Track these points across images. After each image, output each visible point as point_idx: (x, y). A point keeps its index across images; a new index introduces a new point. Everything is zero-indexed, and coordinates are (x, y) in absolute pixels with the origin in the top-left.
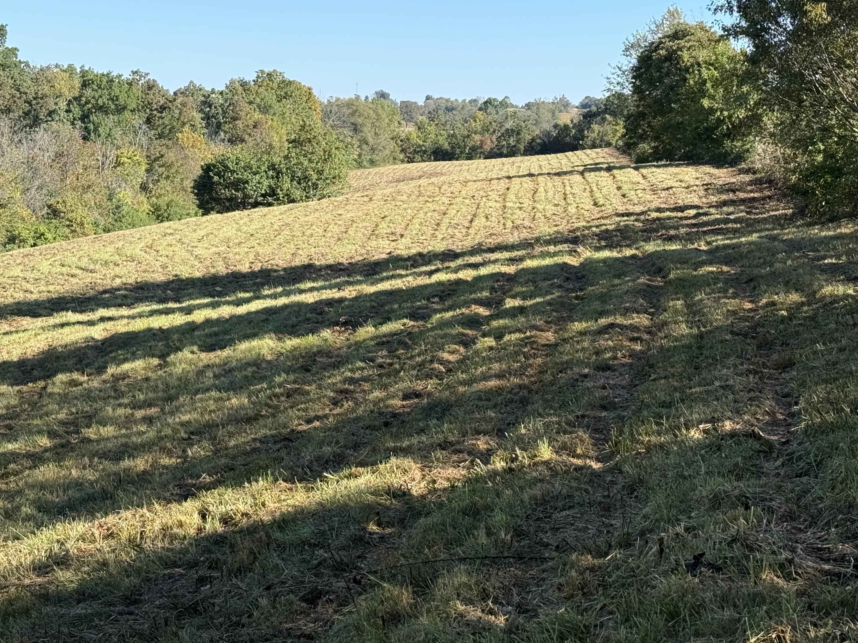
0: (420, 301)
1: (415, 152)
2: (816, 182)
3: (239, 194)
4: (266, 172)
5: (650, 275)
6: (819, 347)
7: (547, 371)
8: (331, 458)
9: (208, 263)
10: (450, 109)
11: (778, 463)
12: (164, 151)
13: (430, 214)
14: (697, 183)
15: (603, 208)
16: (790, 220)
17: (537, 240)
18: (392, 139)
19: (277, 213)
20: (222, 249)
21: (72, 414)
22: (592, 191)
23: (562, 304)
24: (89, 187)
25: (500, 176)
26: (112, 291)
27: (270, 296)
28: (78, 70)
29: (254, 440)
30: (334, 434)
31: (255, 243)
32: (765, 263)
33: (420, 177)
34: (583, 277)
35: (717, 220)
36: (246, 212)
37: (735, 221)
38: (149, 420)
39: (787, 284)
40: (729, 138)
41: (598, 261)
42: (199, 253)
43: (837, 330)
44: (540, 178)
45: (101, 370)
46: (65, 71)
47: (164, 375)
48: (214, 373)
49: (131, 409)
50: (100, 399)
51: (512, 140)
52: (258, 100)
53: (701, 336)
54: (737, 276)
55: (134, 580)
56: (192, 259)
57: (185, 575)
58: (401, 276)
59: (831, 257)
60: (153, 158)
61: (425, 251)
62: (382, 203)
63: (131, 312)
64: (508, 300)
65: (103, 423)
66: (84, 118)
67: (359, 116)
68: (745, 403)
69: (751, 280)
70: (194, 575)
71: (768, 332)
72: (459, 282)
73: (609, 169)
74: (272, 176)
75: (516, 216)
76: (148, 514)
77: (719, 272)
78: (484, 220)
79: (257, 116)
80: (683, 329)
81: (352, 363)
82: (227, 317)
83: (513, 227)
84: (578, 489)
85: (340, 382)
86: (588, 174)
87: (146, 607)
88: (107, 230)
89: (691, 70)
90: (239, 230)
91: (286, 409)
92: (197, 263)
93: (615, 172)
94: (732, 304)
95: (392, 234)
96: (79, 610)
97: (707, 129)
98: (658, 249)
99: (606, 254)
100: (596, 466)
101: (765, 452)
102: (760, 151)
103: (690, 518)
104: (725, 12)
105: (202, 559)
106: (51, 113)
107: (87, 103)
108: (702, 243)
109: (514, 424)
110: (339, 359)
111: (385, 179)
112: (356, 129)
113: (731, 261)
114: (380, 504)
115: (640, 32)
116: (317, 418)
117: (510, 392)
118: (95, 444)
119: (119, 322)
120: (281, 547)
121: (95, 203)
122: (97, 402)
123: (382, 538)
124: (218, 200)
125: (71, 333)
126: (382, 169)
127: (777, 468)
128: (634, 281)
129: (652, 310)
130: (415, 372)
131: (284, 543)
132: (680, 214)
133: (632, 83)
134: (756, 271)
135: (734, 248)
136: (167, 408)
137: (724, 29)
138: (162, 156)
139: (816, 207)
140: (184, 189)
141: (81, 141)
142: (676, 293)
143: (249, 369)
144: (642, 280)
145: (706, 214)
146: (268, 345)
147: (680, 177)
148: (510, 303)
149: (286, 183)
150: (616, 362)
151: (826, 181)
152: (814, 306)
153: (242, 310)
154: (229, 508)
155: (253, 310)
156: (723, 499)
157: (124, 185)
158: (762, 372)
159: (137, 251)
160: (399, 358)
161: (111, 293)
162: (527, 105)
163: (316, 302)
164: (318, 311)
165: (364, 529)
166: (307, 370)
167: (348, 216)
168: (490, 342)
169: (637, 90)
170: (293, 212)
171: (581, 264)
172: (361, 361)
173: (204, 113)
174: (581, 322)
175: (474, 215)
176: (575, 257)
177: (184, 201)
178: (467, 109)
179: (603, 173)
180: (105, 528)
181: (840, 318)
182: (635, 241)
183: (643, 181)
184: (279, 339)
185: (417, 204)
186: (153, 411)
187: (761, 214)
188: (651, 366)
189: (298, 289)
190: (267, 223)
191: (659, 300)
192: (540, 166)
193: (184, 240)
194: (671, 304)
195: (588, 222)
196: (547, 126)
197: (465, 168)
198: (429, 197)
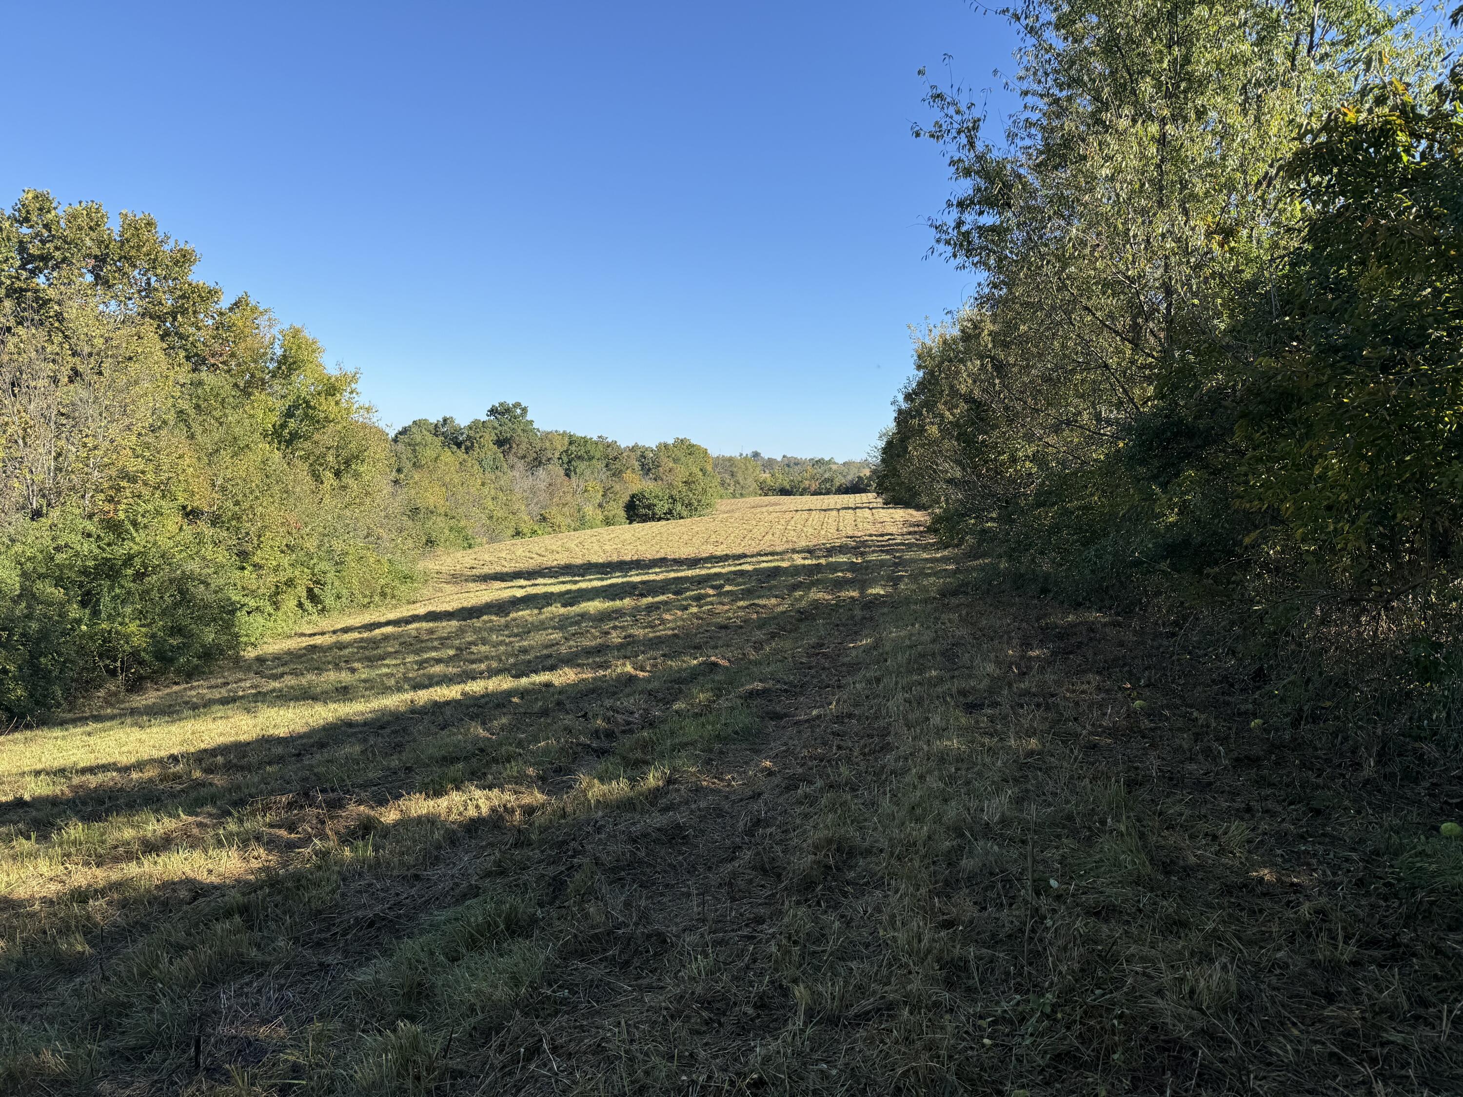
1: (769, 490)
3: (651, 513)
4: (667, 500)
12: (614, 484)
18: (755, 481)
22: (838, 522)
24: (566, 504)
26: (550, 568)
28: (568, 434)
33: (771, 505)
34: (778, 575)
35: (898, 543)
36: (654, 523)
37: (906, 545)
38: (508, 644)
44: (814, 512)
46: (560, 434)
47: (533, 619)
48: (557, 619)
49: (505, 637)
51: (828, 485)
52: (673, 455)
60: (607, 488)
63: (550, 581)
66: (569, 463)
67: (735, 466)
74: (671, 502)
83: (787, 541)
86: (842, 511)
107: (571, 454)
111: (743, 506)
121: (569, 514)
124: (638, 516)
138: (613, 487)
140: (620, 508)
141: (565, 477)
157: (588, 503)
159: (573, 544)
162: (843, 463)
173: (641, 462)
175: (767, 533)
177: (620, 515)
178: (805, 464)
179: (850, 511)
183: (870, 517)
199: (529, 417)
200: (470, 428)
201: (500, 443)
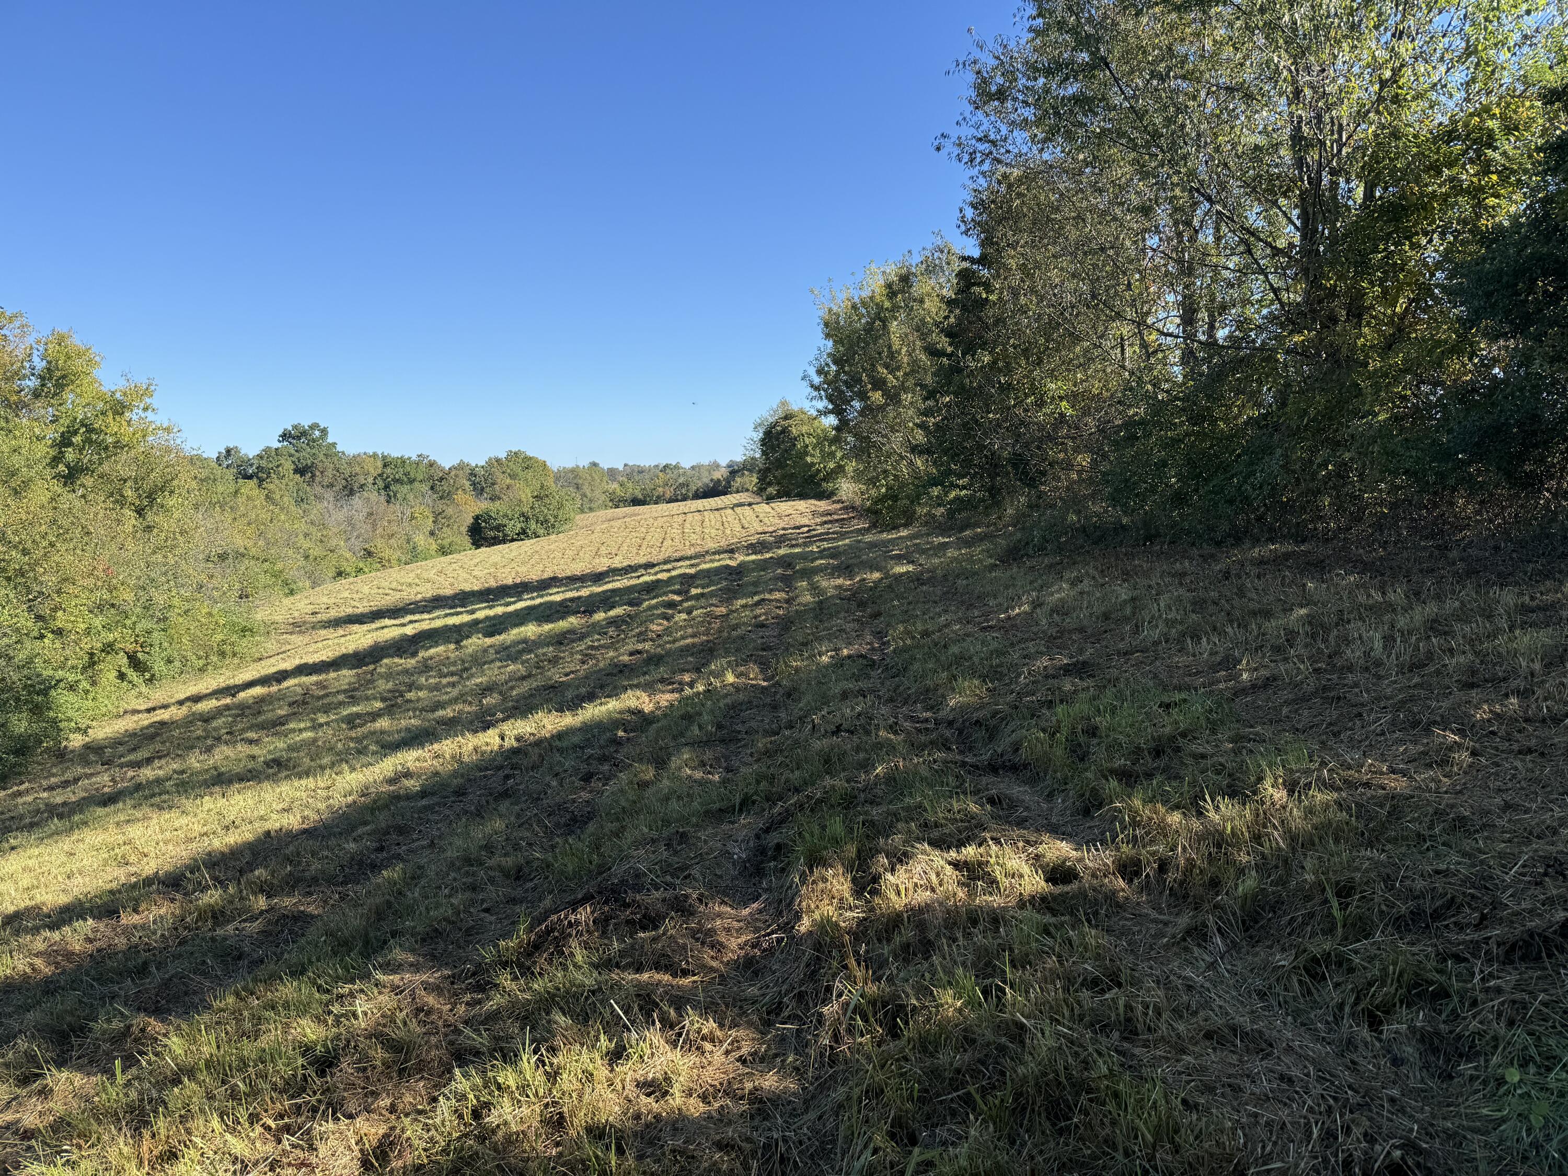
0: (634, 594)
1: (620, 501)
2: (882, 505)
3: (500, 534)
4: (518, 518)
5: (783, 568)
6: (896, 603)
7: (724, 631)
8: (586, 695)
9: (483, 580)
10: (641, 471)
11: (879, 671)
12: (445, 507)
13: (633, 540)
14: (808, 511)
15: (748, 530)
16: (868, 530)
17: (707, 552)
18: (603, 493)
19: (529, 545)
20: (492, 571)
21: (396, 685)
22: (740, 519)
23: (729, 590)
24: (393, 535)
26: (416, 603)
27: (529, 599)
28: (380, 456)
29: (530, 689)
30: (585, 680)
31: (515, 565)
32: (855, 556)
33: (624, 517)
34: (741, 572)
35: (822, 533)
36: (506, 545)
37: (833, 533)
38: (453, 685)
39: (871, 567)
40: (825, 481)
41: (749, 562)
42: (476, 574)
43: (905, 592)
44: (705, 513)
45: (414, 654)
46: (371, 456)
47: (460, 654)
48: (496, 650)
49: (439, 678)
50: (415, 673)
51: (684, 490)
52: (509, 471)
53: (821, 602)
54: (839, 565)
55: (460, 781)
56: (471, 578)
57: (495, 775)
58: (619, 580)
59: (896, 550)
60: (437, 513)
61: (632, 564)
62: (601, 534)
63: (430, 616)
65: (420, 688)
66: (386, 487)
67: (580, 479)
68: (854, 638)
69: (848, 567)
70: (501, 773)
71: (863, 596)
72: (658, 581)
73: (750, 504)
74: (523, 521)
75: (691, 538)
76: (463, 741)
77: (827, 564)
78: (671, 542)
79: (508, 481)
80: (809, 598)
81: (591, 636)
82: (501, 614)
83: (690, 545)
84: (755, 697)
85: (585, 649)
86: (737, 508)
87: (471, 797)
88: (407, 563)
89: (798, 439)
90: (502, 557)
91: (550, 669)
93: (754, 506)
94: (840, 581)
95: (610, 554)
96: (424, 802)
97: (811, 476)
98: (787, 552)
99: (753, 557)
100: (765, 684)
101: (870, 665)
102: (845, 488)
103: (829, 706)
104: (818, 400)
105: (506, 763)
106: (362, 486)
107: (387, 478)
108: (815, 547)
109: (706, 664)
110: (582, 635)
111: (600, 519)
112: (578, 487)
113: (834, 556)
114: (624, 719)
115: (763, 415)
116: (572, 672)
117: (701, 645)
118: (416, 703)
119: (423, 623)
120: (560, 750)
121: (398, 546)
122: (413, 676)
123: (628, 739)
124: (485, 539)
125: (389, 632)
126: (598, 513)
127: (878, 674)
128: (773, 572)
129: (787, 589)
130: (636, 638)
131: (562, 748)
132: (798, 531)
133: (761, 449)
134: (850, 562)
135: (835, 549)
136: (464, 676)
137: (818, 411)
138: (444, 511)
139: (883, 521)
140: (460, 533)
141: (385, 504)
142: (802, 578)
143: (520, 646)
144: (779, 571)
145: (814, 530)
146: (532, 630)
147: (796, 507)
148: (694, 591)
149: (533, 525)
150: (768, 622)
151: (888, 504)
152: (890, 579)
153: (511, 608)
154: (520, 731)
155: (519, 608)
156: (849, 693)
157: (418, 532)
158: (862, 620)
159: (431, 575)
160: (623, 631)
162: (691, 467)
163: (562, 600)
164: (564, 605)
165: (616, 734)
166: (561, 643)
167: (578, 544)
168: (684, 616)
169: (764, 453)
170: (540, 543)
171: (738, 565)
172: (598, 635)
173: (471, 481)
174: (742, 599)
175: (664, 539)
176: (733, 560)
177: (461, 541)
178: (652, 471)
179: (746, 507)
180: (433, 752)
181: (906, 585)
182: (771, 549)
183: (772, 511)
184: (539, 626)
185: (624, 534)
186: (455, 679)
187: (849, 528)
188: (792, 622)
189: (548, 593)
190: (522, 552)
191: (791, 583)
192: (704, 506)
193: (465, 566)
194: (799, 584)
195: (739, 539)
196: (706, 480)
197: (653, 509)
198: (633, 529)
199: (330, 439)
200: (260, 457)
201: (300, 471)
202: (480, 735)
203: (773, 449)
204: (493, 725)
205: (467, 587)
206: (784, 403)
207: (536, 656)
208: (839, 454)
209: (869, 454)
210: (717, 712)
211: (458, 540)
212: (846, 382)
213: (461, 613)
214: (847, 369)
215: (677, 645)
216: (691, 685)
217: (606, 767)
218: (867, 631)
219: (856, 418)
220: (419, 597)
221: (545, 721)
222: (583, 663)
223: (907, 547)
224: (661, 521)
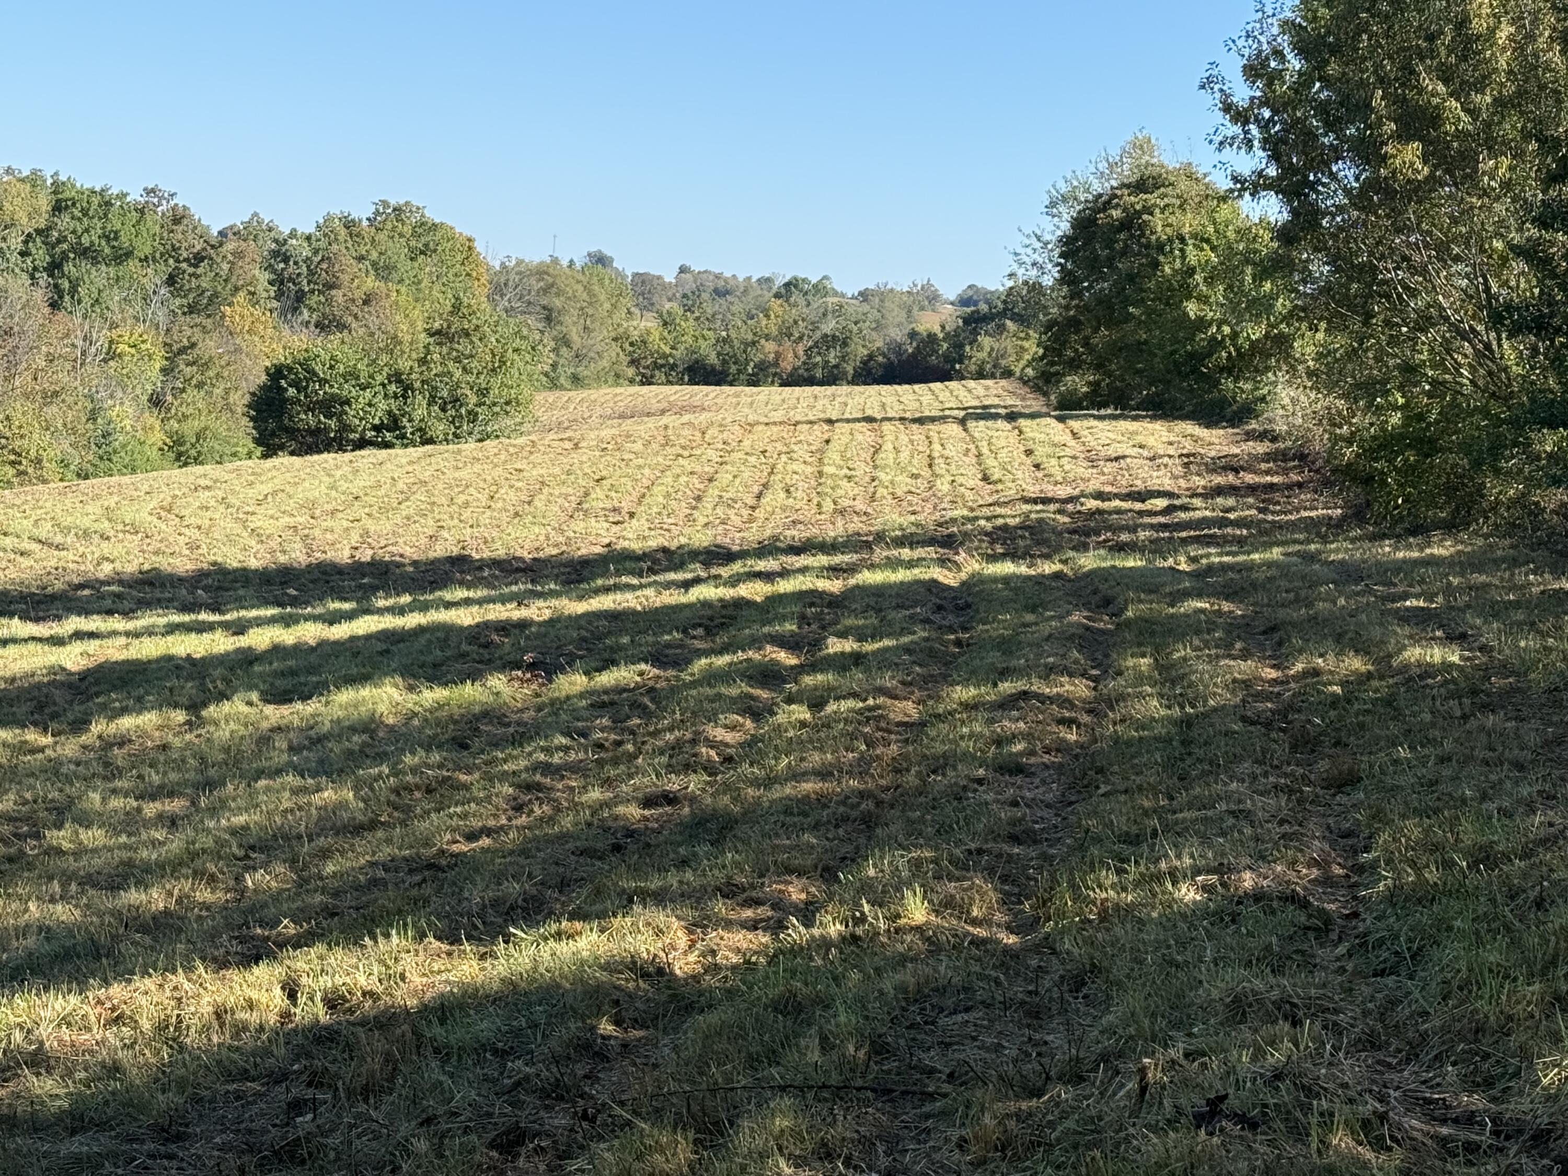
0: (670, 633)
1: (656, 366)
2: (1389, 461)
3: (333, 423)
4: (384, 385)
5: (1089, 610)
6: (1403, 752)
7: (908, 770)
8: (520, 902)
9: (274, 544)
10: (721, 293)
11: (1341, 950)
12: (197, 336)
13: (683, 479)
14: (1171, 452)
15: (1000, 487)
16: (1336, 527)
17: (880, 537)
18: (615, 339)
19: (404, 461)
20: (301, 520)
21: (25, 802)
22: (979, 455)
23: (932, 653)
24: (56, 394)
25: (812, 418)
27: (390, 610)
28: (49, 181)
29: (372, 864)
30: (521, 860)
31: (362, 513)
32: (1297, 600)
33: (663, 412)
34: (968, 606)
35: (1204, 519)
36: (348, 456)
37: (1237, 523)
38: (172, 822)
39: (1339, 638)
40: (1230, 373)
41: (995, 579)
42: (259, 524)
43: (1433, 725)
44: (886, 426)
45: (80, 725)
46: (22, 180)
47: (196, 741)
48: (290, 741)
49: (137, 799)
50: (77, 777)
51: (832, 355)
52: (374, 255)
53: (1187, 723)
54: (1247, 620)
55: (174, 1098)
56: (245, 534)
57: (264, 1095)
58: (632, 588)
59: (1417, 596)
60: (175, 348)
61: (673, 545)
62: (597, 453)
63: (130, 625)
64: (831, 640)
65: (86, 821)
66: (54, 267)
67: (558, 295)
68: (1276, 843)
69: (1273, 629)
70: (281, 1093)
71: (1309, 721)
72: (740, 604)
73: (1012, 417)
74: (395, 393)
75: (840, 492)
76: (187, 985)
77: (1214, 612)
78: (783, 495)
79: (371, 283)
80: (1154, 707)
81: (546, 737)
82: (313, 643)
83: (835, 511)
84: (981, 977)
85: (527, 769)
86: (974, 424)
87: (197, 1148)
88: (83, 475)
89: (1168, 248)
90: (332, 487)
91: (428, 813)
92: (253, 543)
93: (1022, 422)
94: (1244, 668)
95: (614, 510)
96: (76, 1146)
97: (1191, 355)
98: (1104, 565)
99: (1007, 568)
100: (1013, 940)
101: (1316, 929)
102: (1287, 401)
103: (1190, 1035)
104: (1239, 148)
105: (296, 1067)
107: (59, 241)
108: (1182, 559)
109: (853, 859)
110: (521, 730)
111: (598, 411)
112: (549, 317)
113: (1236, 593)
114: (617, 988)
115: (1078, 173)
116: (487, 832)
117: (843, 803)
118: (71, 859)
119: (109, 642)
120: (442, 1052)
121: (65, 425)
122: (72, 784)
123: (625, 1047)
125: (22, 656)
126: (593, 394)
127: (1338, 959)
128: (1060, 618)
129: (1095, 672)
130: (664, 759)
131: (447, 1046)
132: (1138, 506)
133: (1059, 264)
134: (1282, 614)
135: (1240, 571)
136: (203, 802)
137: (1235, 179)
138: (193, 345)
139: (1386, 508)
140: (228, 408)
141: (47, 310)
142: (1140, 645)
143: (355, 738)
144: (1076, 617)
145: (1184, 508)
146: (390, 697)
147: (1140, 439)
148: (835, 646)
149: (420, 408)
150: (1033, 760)
151: (1406, 460)
152: (1391, 681)
153: (341, 631)
154: (339, 981)
155: (361, 632)
156: (1250, 1006)
157: (119, 394)
158: (1301, 792)
159: (143, 514)
160: (633, 733)
161: (93, 588)
162: (860, 294)
163: (478, 625)
164: (482, 640)
165: (593, 1028)
166: (462, 746)
167: (535, 473)
168: (801, 712)
169: (1067, 278)
170: (433, 460)
171: (963, 584)
172: (564, 734)
173: (274, 271)
174: (967, 686)
175: (765, 486)
176: (950, 570)
177: (229, 430)
178: (752, 294)
179: (1001, 424)
180: (108, 1005)
181: (1438, 703)
182: (1058, 549)
183: (1072, 443)
184: (411, 689)
185: (660, 459)
186: (176, 806)
187: (1285, 513)
188: (1100, 771)
189: (441, 599)
190: (385, 478)
191: (1107, 656)
192: (883, 405)
193: (232, 500)
194: (1130, 662)
195: (972, 510)
196: (898, 334)
197: (744, 400)
198: (684, 448)
202: (234, 975)
203: (1094, 267)
204: (272, 956)
205: (232, 559)
206: (1143, 146)
207: (395, 773)
208: (1282, 305)
209: (1368, 316)
210: (874, 1006)
211: (220, 425)
212: (1322, 109)
213: (208, 627)
214: (1333, 69)
215: (779, 792)
216: (808, 913)
217: (560, 1120)
218: (1314, 827)
219: (1340, 209)
220: (107, 569)
221: (408, 963)
222: (518, 808)
223: (1449, 591)
224: (762, 436)
